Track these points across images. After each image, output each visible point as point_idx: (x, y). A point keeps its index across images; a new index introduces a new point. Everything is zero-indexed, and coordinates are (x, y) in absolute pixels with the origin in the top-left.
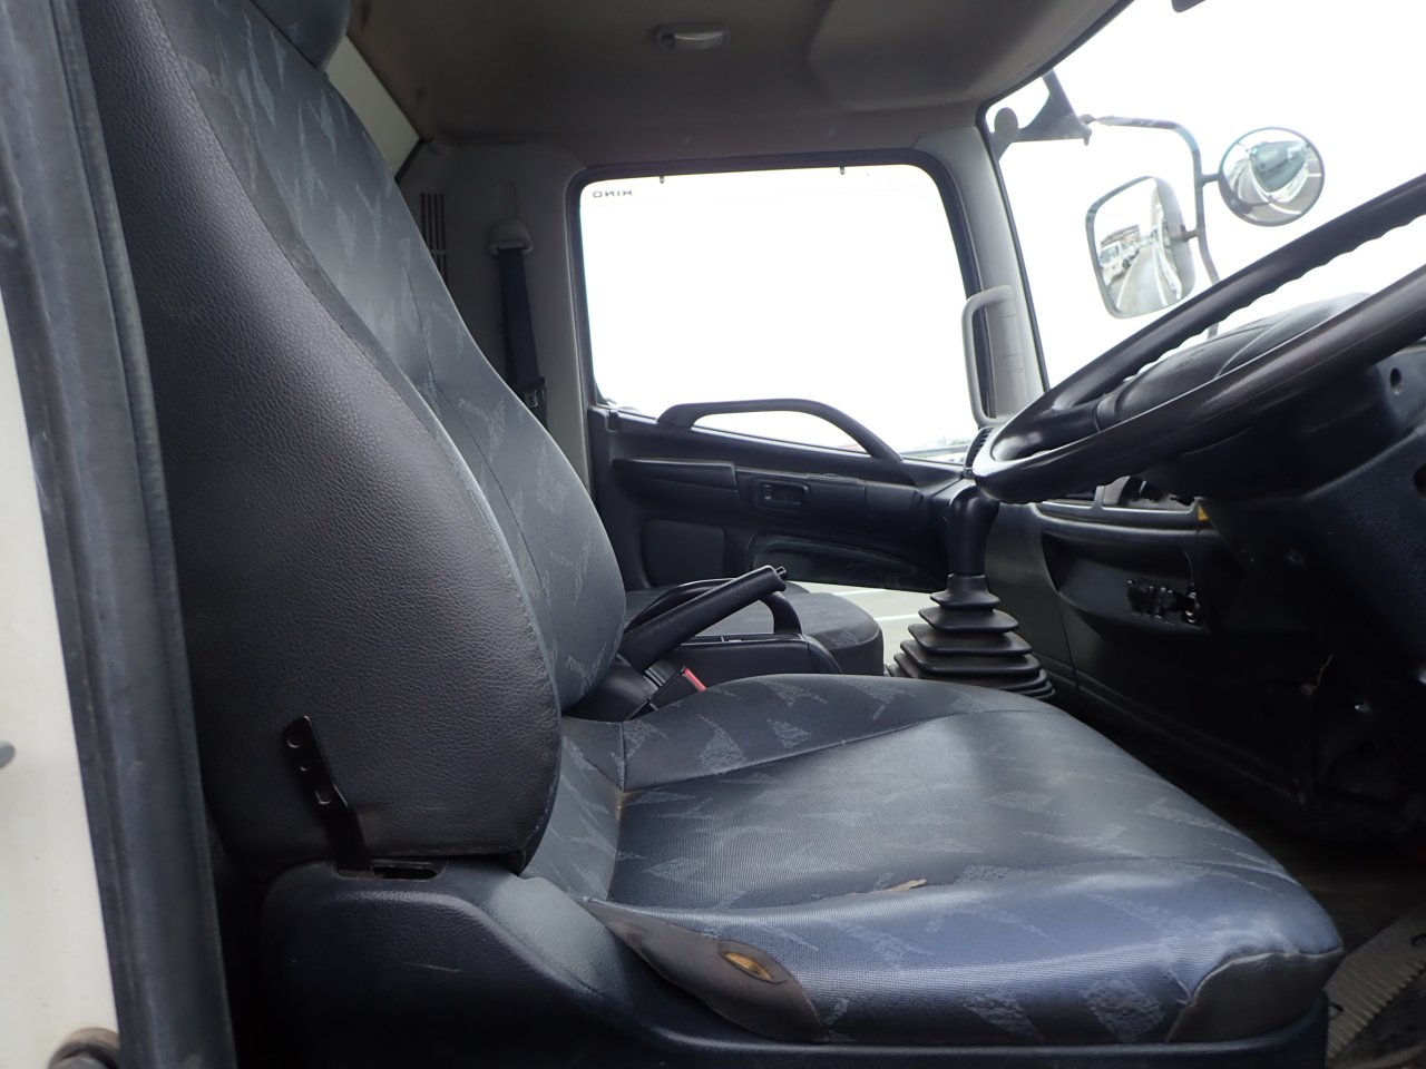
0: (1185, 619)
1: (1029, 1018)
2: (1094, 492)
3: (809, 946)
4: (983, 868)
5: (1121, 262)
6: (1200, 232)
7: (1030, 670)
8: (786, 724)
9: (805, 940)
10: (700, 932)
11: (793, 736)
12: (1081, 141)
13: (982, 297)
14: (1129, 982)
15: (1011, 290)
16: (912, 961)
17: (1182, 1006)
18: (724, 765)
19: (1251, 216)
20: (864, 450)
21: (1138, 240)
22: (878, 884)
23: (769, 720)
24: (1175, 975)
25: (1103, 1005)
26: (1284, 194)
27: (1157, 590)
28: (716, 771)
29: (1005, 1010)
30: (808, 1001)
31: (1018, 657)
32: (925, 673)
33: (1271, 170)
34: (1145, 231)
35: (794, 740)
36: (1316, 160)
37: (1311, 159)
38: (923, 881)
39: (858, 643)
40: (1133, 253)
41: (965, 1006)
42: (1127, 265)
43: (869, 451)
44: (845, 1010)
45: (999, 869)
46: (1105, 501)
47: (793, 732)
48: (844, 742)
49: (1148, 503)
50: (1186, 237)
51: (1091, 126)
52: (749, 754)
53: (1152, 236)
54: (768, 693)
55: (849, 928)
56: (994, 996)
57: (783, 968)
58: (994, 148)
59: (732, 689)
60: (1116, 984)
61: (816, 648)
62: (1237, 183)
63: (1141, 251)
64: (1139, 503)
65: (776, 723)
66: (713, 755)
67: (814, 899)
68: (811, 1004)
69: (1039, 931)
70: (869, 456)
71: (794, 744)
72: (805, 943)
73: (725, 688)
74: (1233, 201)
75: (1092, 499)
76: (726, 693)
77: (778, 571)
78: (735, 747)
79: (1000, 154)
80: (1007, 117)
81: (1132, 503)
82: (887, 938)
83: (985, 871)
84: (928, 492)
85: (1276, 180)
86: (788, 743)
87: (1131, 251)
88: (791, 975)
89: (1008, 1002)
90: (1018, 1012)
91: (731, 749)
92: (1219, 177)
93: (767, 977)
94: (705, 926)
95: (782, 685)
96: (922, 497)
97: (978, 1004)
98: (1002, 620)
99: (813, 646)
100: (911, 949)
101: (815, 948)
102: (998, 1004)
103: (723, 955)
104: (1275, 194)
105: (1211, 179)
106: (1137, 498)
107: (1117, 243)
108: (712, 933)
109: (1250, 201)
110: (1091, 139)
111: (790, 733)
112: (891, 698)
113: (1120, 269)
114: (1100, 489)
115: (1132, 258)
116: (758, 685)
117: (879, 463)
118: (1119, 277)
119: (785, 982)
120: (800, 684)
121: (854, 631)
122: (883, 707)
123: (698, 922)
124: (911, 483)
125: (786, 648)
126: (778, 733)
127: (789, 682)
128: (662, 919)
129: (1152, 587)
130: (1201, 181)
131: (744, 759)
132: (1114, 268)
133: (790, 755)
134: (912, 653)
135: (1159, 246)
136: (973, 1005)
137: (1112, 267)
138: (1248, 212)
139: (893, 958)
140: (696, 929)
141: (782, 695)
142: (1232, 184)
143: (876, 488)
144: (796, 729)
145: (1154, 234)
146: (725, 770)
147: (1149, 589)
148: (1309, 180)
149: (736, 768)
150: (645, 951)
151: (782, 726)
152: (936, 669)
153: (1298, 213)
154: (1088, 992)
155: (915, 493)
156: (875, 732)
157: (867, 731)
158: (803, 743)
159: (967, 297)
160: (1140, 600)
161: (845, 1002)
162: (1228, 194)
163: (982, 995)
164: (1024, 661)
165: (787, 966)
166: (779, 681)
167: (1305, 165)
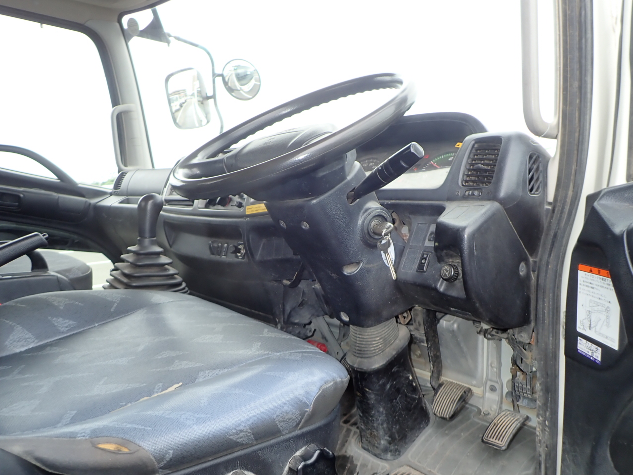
0: (237, 257)
1: (253, 434)
2: (193, 202)
3: (146, 428)
4: (207, 372)
5: (179, 104)
6: (213, 97)
7: (179, 282)
8: (61, 319)
9: (142, 426)
10: (75, 437)
11: (66, 325)
12: (167, 44)
13: (120, 108)
14: (290, 406)
15: (134, 106)
16: (199, 421)
17: (307, 411)
18: (23, 346)
19: (233, 94)
20: (56, 177)
21: (186, 96)
22: (156, 390)
23: (50, 318)
24: (305, 399)
25: (281, 419)
26: (247, 88)
27: (222, 246)
28: (18, 351)
29: (244, 433)
30: (152, 457)
31: (172, 276)
32: (128, 286)
33: (242, 77)
34: (189, 93)
35: (67, 327)
36: (258, 77)
37: (256, 76)
38: (181, 384)
39: (81, 275)
40: (184, 101)
41: (228, 436)
42: (181, 106)
43: (59, 178)
44: (171, 456)
45: (215, 371)
46: (199, 206)
47: (65, 323)
48: (97, 325)
49: (220, 207)
50: (208, 98)
51: (170, 39)
52: (38, 337)
53: (192, 95)
54: (47, 304)
55: (163, 414)
56: (240, 428)
57: (135, 444)
58: (126, 36)
59: (22, 302)
60: (285, 409)
61: (62, 278)
62: (229, 79)
63: (188, 101)
64: (215, 207)
65: (54, 319)
66: (15, 341)
67: (122, 406)
68: (153, 458)
69: (251, 393)
70: (59, 181)
71: (67, 329)
72: (143, 427)
73: (17, 302)
74: (227, 86)
75: (192, 205)
76: (19, 305)
77: (44, 235)
78: (29, 335)
79: (129, 39)
80: (132, 23)
81: (211, 207)
82: (185, 414)
83: (209, 373)
84: (93, 201)
85: (243, 82)
86: (63, 329)
87: (183, 100)
88: (140, 446)
89: (245, 429)
90: (249, 433)
91: (27, 336)
92: (222, 75)
93: (126, 450)
94: (77, 433)
95: (54, 298)
96: (90, 204)
97: (233, 434)
98: (164, 260)
99: (60, 278)
100: (198, 416)
101: (150, 429)
102: (241, 431)
103: (94, 446)
104: (243, 87)
105: (219, 75)
106: (214, 205)
107: (177, 96)
108: (84, 436)
109: (233, 88)
110: (170, 44)
111: (63, 324)
112: (119, 300)
113: (178, 107)
114: (196, 201)
115: (184, 103)
116: (39, 299)
117: (65, 185)
118: (177, 111)
119: (138, 450)
120: (66, 296)
121: (78, 269)
122: (115, 305)
123: (72, 433)
124: (83, 196)
125: (43, 279)
126: (56, 324)
127: (59, 296)
128: (46, 437)
129: (220, 244)
130: (215, 75)
131: (36, 341)
132: (176, 106)
133: (65, 335)
134: (119, 278)
135: (195, 99)
136: (231, 435)
137: (175, 106)
138: (233, 92)
139: (191, 423)
140: (72, 436)
141: (56, 304)
142: (227, 79)
143: (64, 198)
144: (67, 321)
145: (193, 95)
146: (23, 349)
147: (218, 246)
148: (255, 85)
149: (31, 347)
150: (38, 459)
151: (59, 320)
152: (134, 284)
153: (251, 97)
154: (276, 415)
155: (86, 202)
156: (114, 317)
157: (109, 318)
158: (72, 327)
159: (113, 107)
160: (213, 250)
161: (171, 452)
162: (226, 83)
163: (235, 429)
164: (175, 278)
165: (137, 442)
166: (52, 296)
167: (254, 78)
